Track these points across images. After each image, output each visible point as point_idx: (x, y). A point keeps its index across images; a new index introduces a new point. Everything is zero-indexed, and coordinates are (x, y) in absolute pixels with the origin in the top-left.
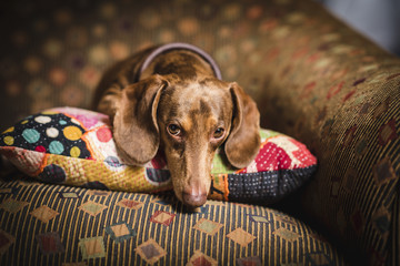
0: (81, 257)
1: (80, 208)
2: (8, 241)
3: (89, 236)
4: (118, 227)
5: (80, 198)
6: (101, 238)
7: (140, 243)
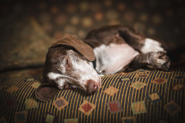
0: (132, 113)
1: (131, 86)
2: (91, 108)
3: (136, 101)
4: (153, 94)
5: (131, 80)
6: (144, 101)
7: (166, 102)
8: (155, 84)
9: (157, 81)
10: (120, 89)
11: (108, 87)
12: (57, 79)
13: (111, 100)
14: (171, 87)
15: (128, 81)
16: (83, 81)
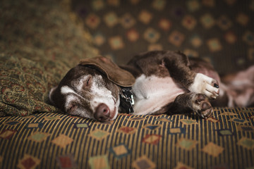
8: (121, 134)
9: (123, 129)
10: (74, 138)
11: (58, 135)
12: (69, 94)
13: (61, 154)
14: (143, 139)
15: (86, 128)
16: (95, 102)
